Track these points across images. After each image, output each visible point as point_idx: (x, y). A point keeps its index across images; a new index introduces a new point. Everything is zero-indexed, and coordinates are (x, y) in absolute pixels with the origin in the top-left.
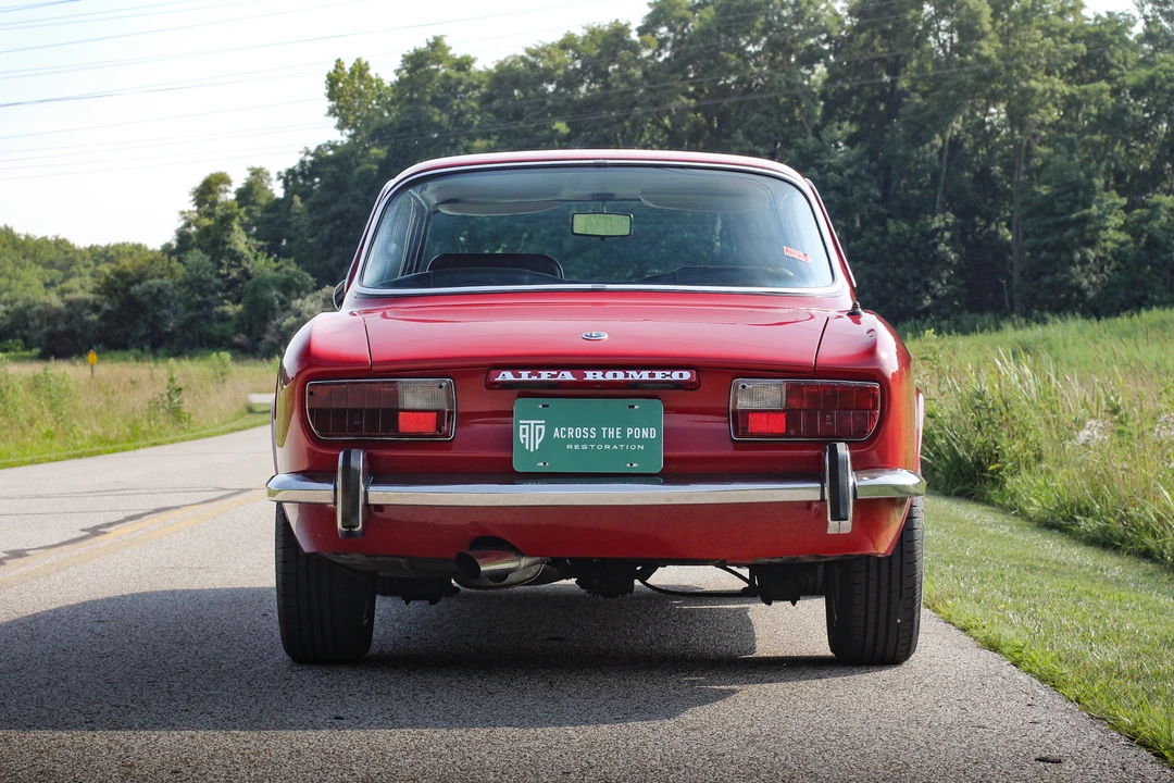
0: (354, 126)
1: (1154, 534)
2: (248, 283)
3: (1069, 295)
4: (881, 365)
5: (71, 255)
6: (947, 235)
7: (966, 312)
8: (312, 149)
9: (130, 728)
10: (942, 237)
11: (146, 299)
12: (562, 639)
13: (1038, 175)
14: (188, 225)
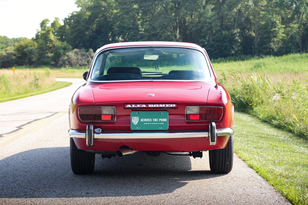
0: (82, 7)
1: (292, 126)
2: (55, 48)
3: (270, 50)
4: (223, 102)
5: (7, 40)
6: (238, 34)
7: (243, 55)
8: (71, 13)
9: (35, 197)
10: (236, 35)
11: (28, 52)
12: (142, 165)
13: (262, 19)
14: (38, 33)
